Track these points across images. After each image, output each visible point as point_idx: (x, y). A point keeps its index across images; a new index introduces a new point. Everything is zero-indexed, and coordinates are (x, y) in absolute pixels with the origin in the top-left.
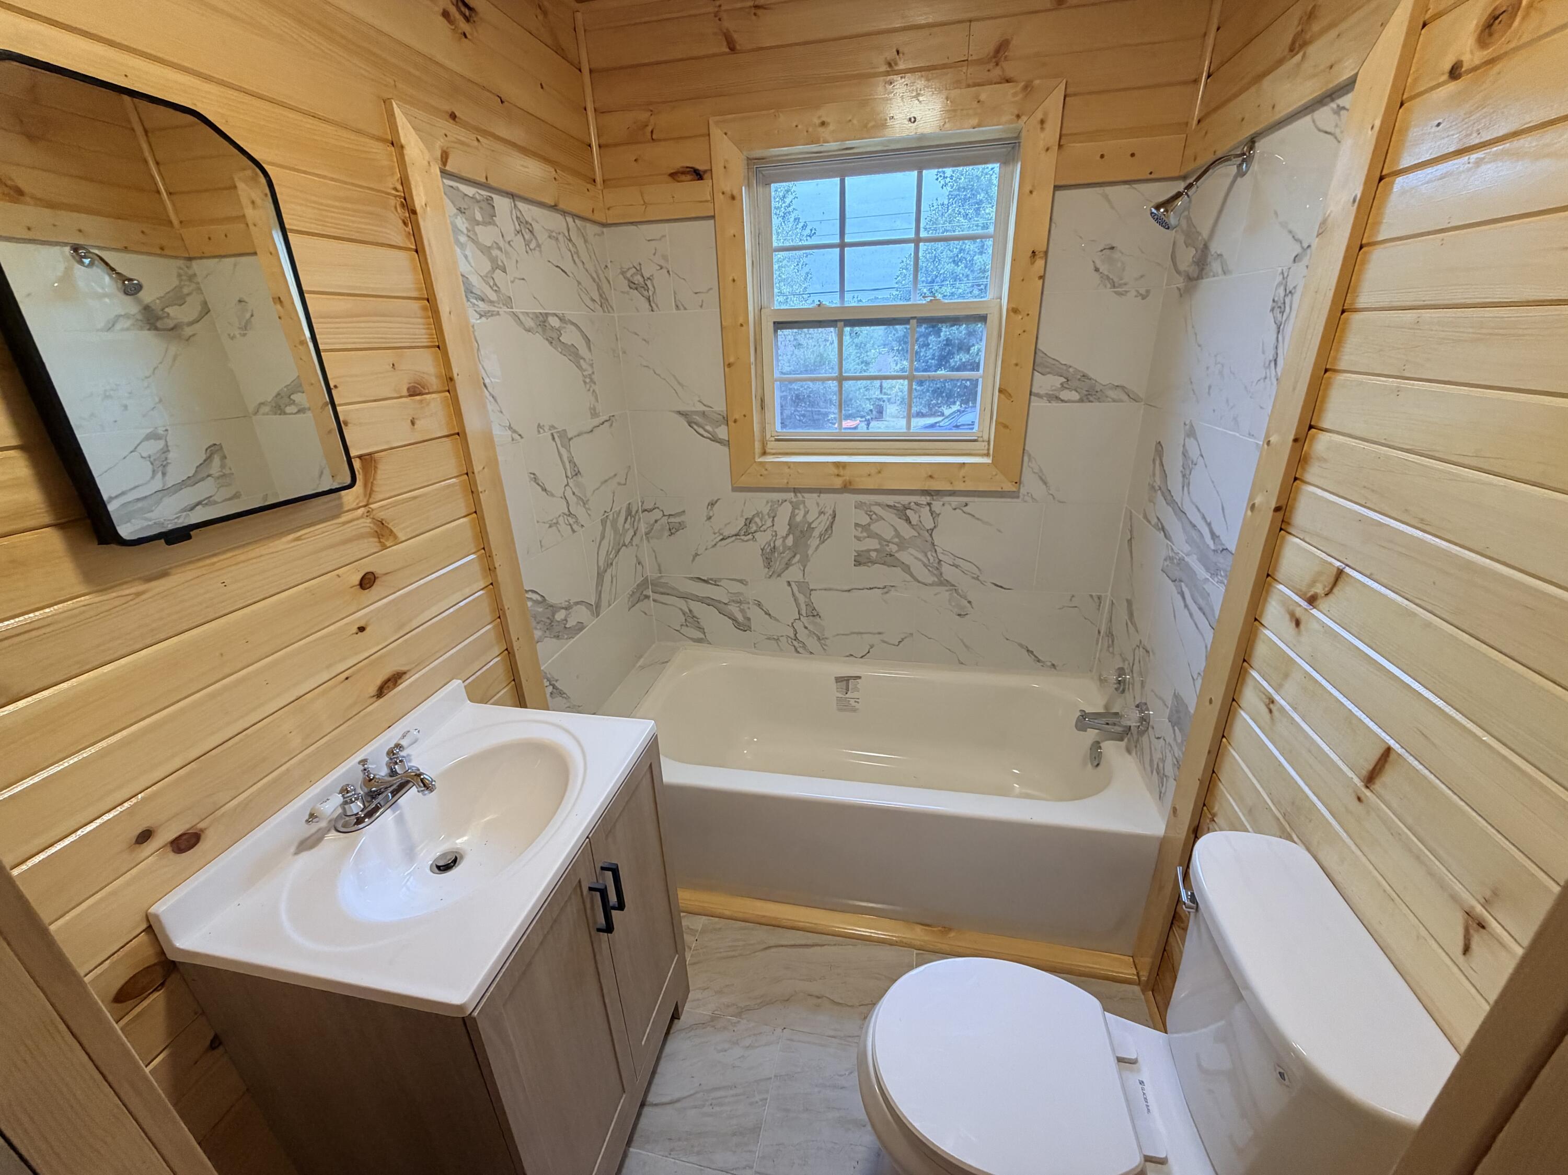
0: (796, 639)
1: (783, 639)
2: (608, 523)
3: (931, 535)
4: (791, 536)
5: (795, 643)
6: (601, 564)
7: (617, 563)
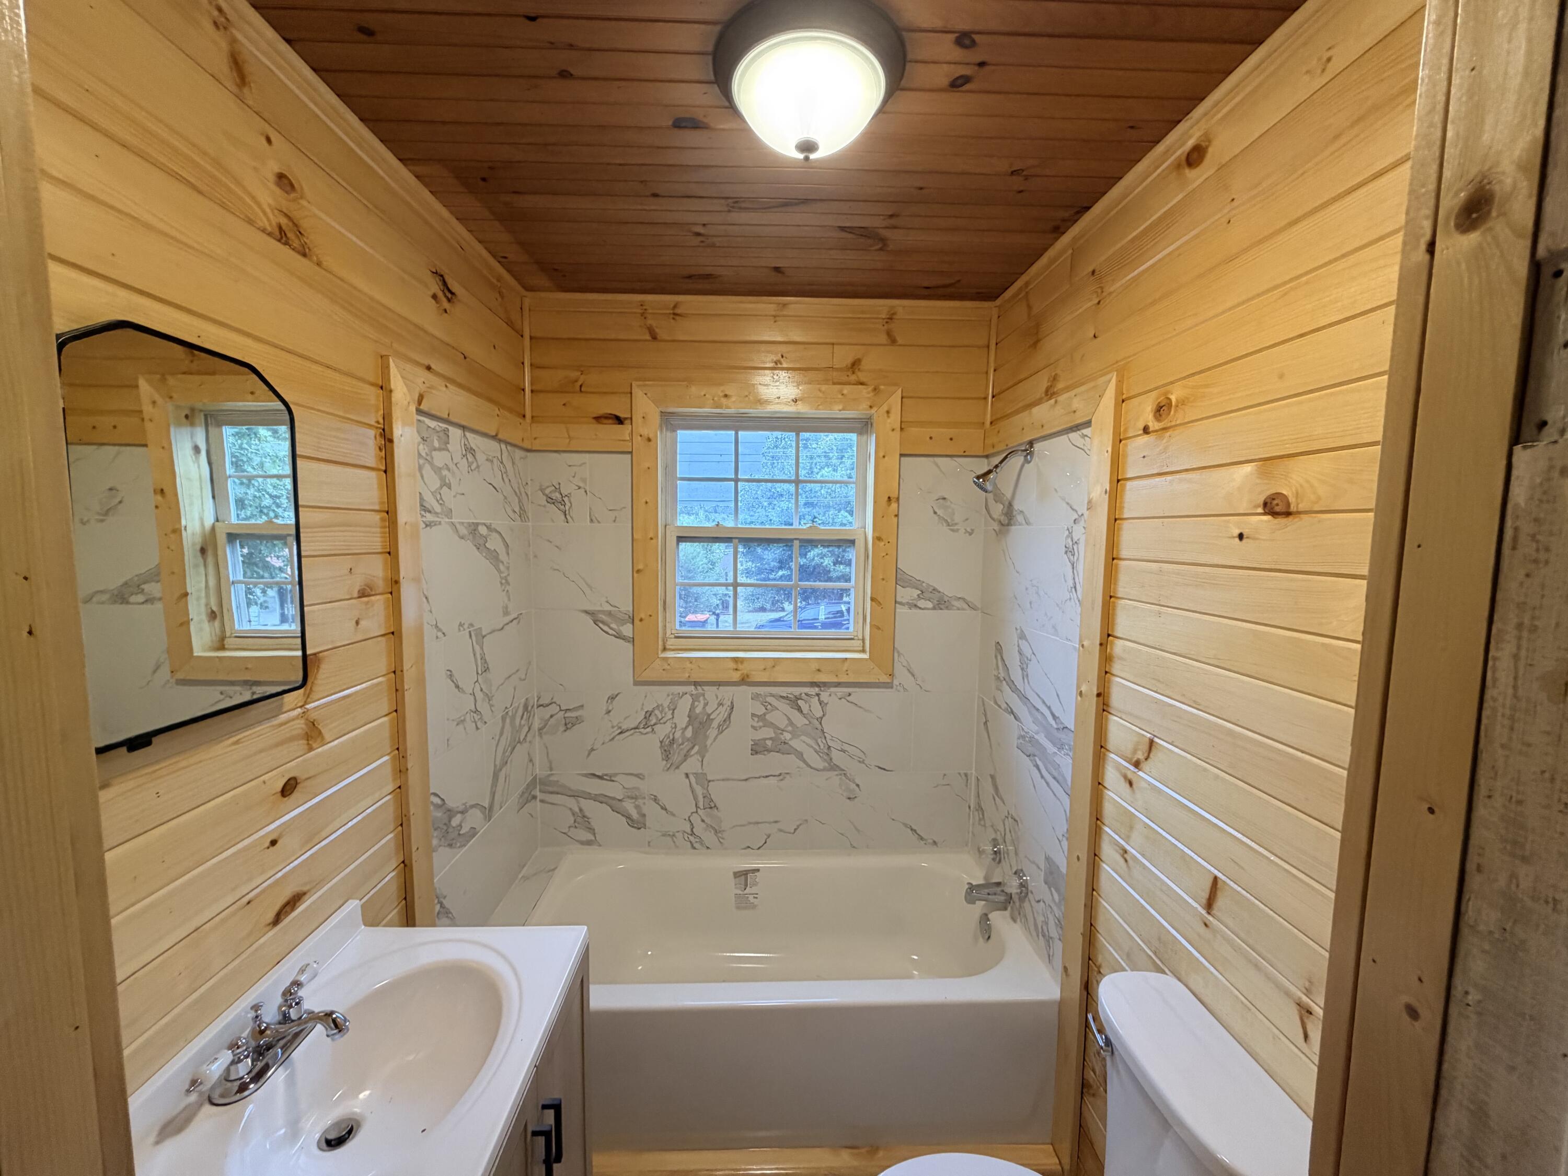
0: (693, 834)
1: (680, 835)
2: (508, 721)
3: (821, 723)
4: (690, 728)
5: (692, 838)
6: (498, 763)
7: (511, 761)
